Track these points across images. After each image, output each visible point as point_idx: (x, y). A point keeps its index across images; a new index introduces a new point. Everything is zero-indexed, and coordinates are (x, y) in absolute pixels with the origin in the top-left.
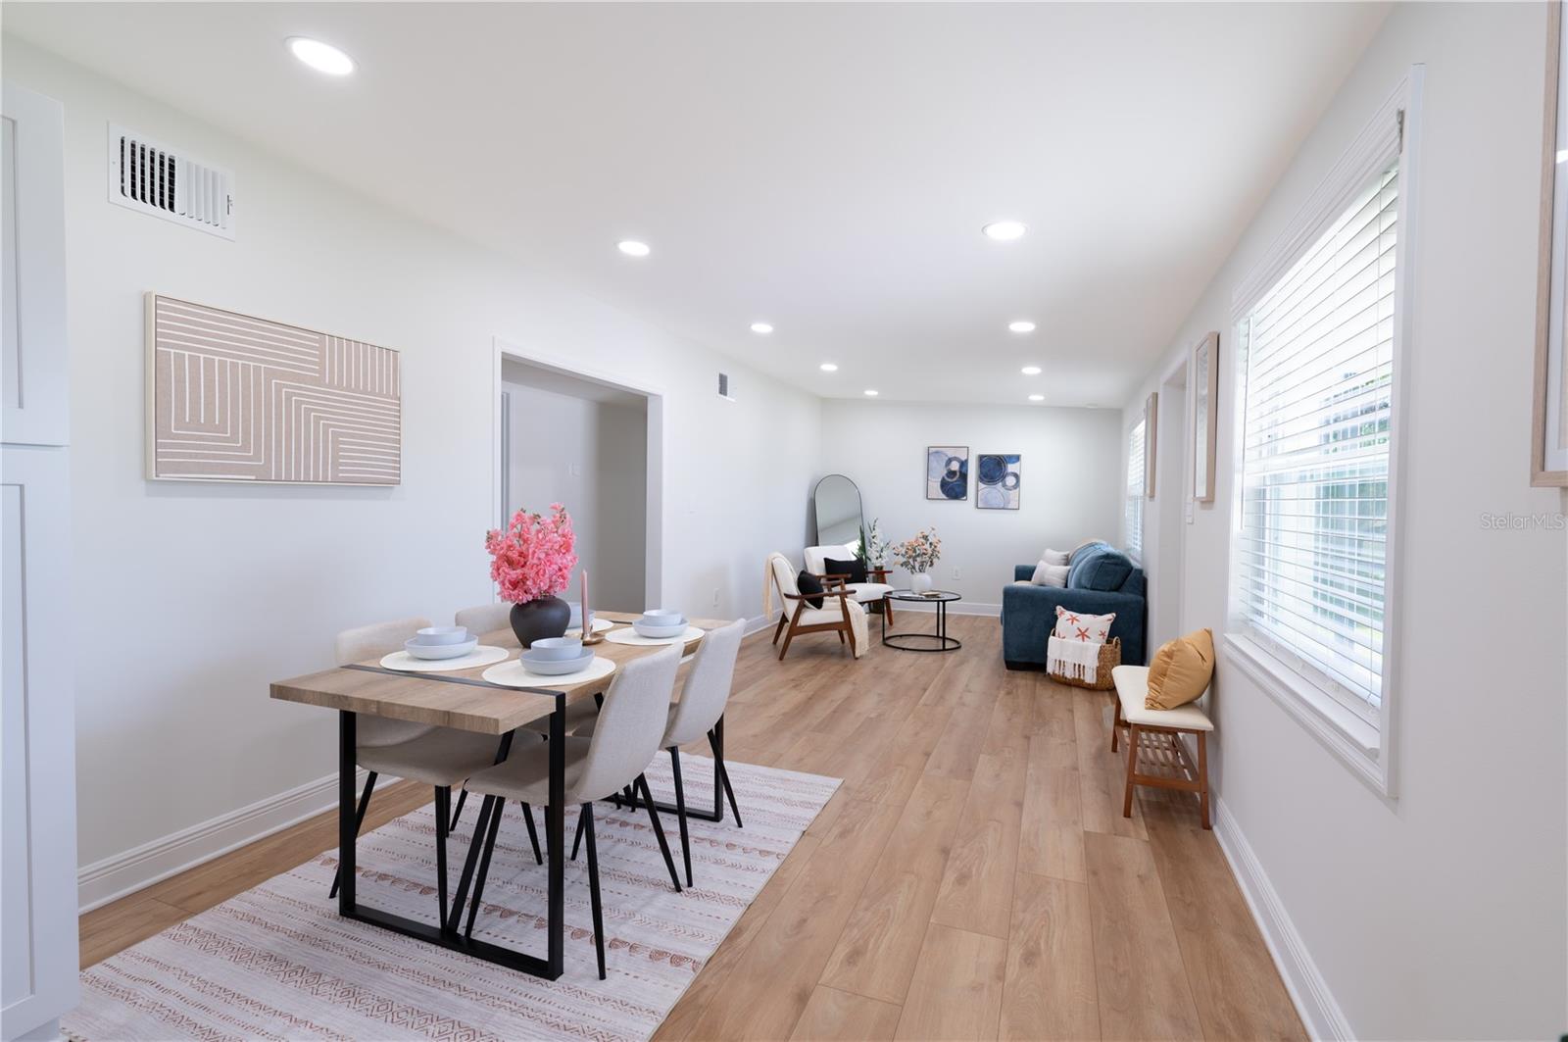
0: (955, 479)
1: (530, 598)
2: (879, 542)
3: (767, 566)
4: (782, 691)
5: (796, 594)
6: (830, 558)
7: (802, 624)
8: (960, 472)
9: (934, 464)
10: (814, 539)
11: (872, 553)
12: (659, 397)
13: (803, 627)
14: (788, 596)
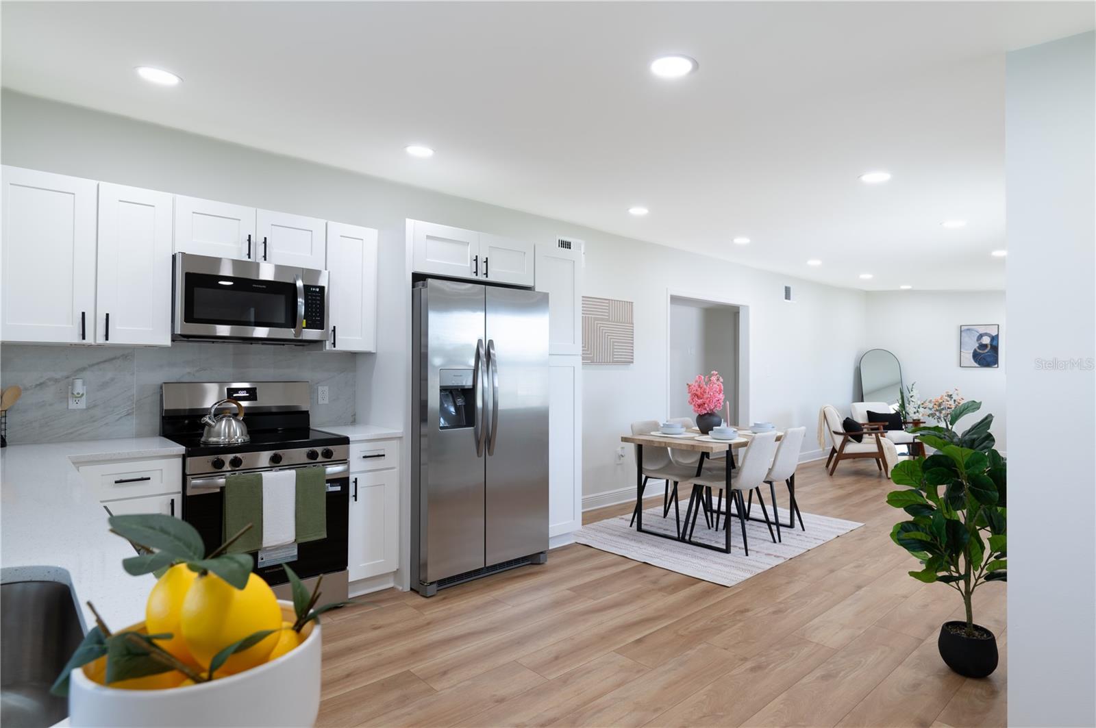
0: (986, 351)
1: (706, 412)
2: (917, 400)
3: (820, 411)
4: (830, 489)
5: (842, 432)
6: (872, 410)
7: (846, 452)
8: (991, 345)
9: (966, 339)
10: (860, 396)
11: (910, 409)
12: (747, 307)
13: (847, 454)
14: (836, 433)
